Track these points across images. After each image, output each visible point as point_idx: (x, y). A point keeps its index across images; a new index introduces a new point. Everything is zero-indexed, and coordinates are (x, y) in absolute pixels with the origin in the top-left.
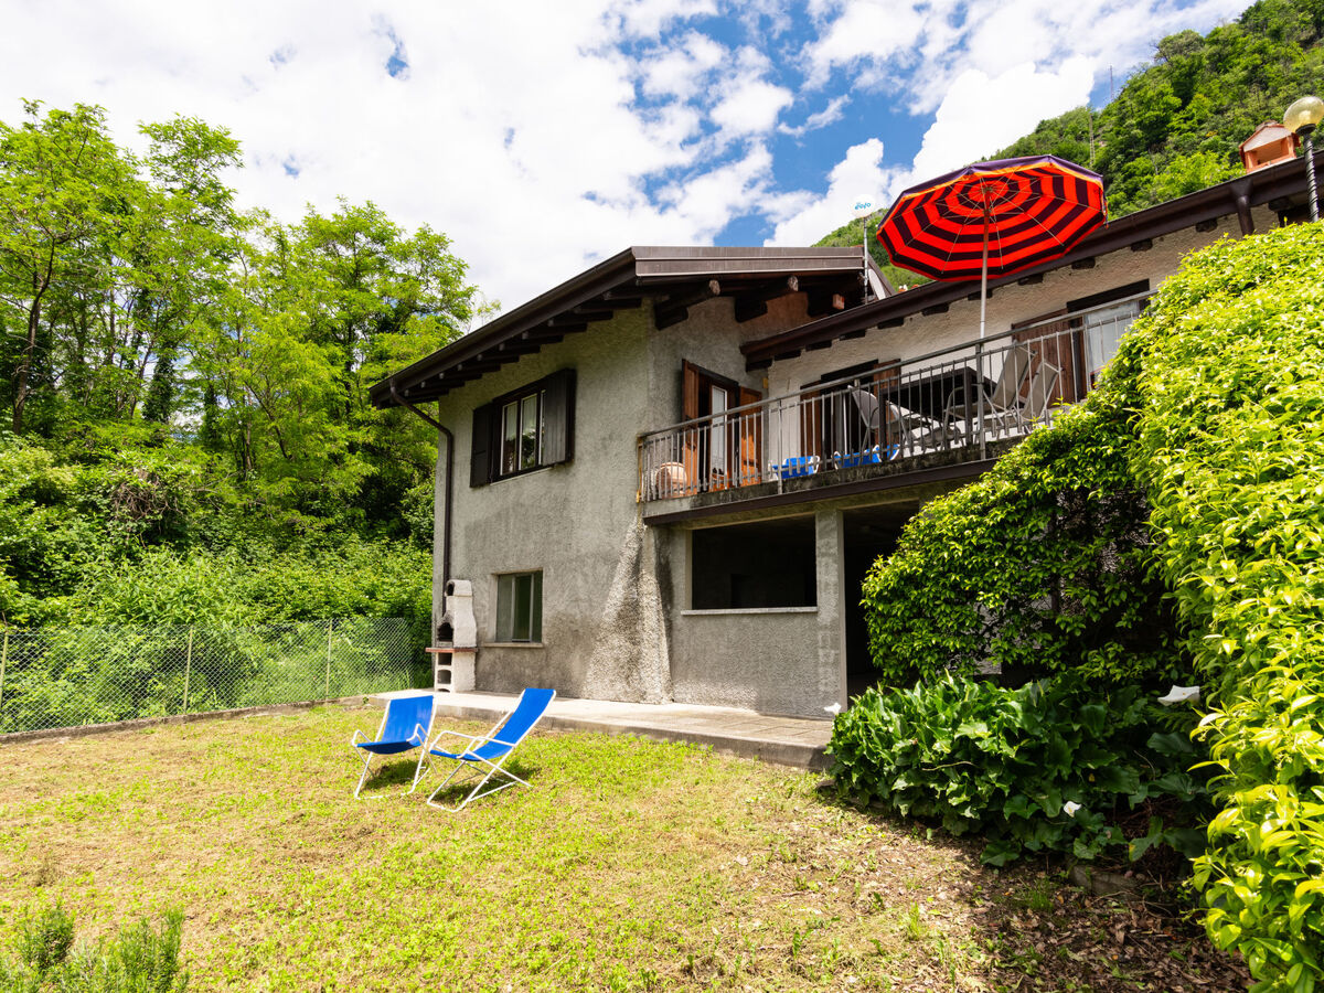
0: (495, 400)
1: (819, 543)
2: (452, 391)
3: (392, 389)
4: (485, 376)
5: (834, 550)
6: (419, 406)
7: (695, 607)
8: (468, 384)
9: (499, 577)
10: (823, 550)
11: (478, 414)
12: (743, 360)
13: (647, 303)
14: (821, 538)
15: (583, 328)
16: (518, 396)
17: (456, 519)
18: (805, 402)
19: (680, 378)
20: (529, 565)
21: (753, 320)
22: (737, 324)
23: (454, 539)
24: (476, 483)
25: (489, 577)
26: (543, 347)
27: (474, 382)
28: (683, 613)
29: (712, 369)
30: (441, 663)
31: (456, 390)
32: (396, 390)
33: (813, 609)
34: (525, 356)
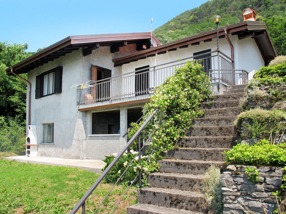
0: (42, 74)
1: (121, 117)
2: (31, 70)
3: (12, 70)
4: (39, 67)
5: (124, 119)
6: (20, 75)
7: (93, 134)
8: (35, 69)
9: (44, 124)
10: (122, 119)
11: (37, 77)
12: (113, 64)
13: (81, 49)
14: (121, 116)
15: (64, 55)
16: (48, 73)
17: (32, 108)
18: (137, 74)
19: (91, 70)
20: (50, 122)
21: (117, 52)
22: (111, 53)
23: (31, 113)
24: (37, 97)
25: (40, 124)
26: (54, 60)
27: (37, 68)
28: (89, 135)
29: (102, 67)
30: (28, 148)
31: (32, 70)
32: (13, 70)
33: (119, 135)
34: (50, 62)
